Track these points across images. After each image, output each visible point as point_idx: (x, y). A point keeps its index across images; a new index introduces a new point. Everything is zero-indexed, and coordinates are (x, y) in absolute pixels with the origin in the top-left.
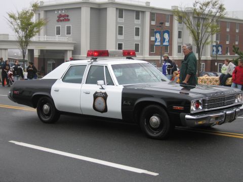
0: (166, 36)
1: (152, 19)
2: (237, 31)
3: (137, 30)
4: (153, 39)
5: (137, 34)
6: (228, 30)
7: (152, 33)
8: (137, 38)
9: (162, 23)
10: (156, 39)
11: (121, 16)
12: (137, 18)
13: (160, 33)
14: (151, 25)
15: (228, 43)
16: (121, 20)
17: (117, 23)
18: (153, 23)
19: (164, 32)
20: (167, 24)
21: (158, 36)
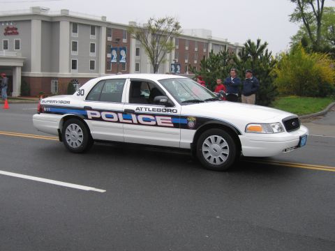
0: (123, 53)
1: (108, 35)
2: (196, 49)
3: (93, 45)
4: (109, 56)
5: (93, 50)
6: (187, 48)
7: (109, 50)
8: (92, 55)
9: (118, 40)
10: (113, 56)
11: (75, 31)
12: (93, 33)
13: (116, 49)
14: (107, 41)
15: (186, 61)
16: (76, 35)
17: (71, 38)
18: (110, 39)
19: (121, 49)
20: (125, 41)
21: (114, 53)
